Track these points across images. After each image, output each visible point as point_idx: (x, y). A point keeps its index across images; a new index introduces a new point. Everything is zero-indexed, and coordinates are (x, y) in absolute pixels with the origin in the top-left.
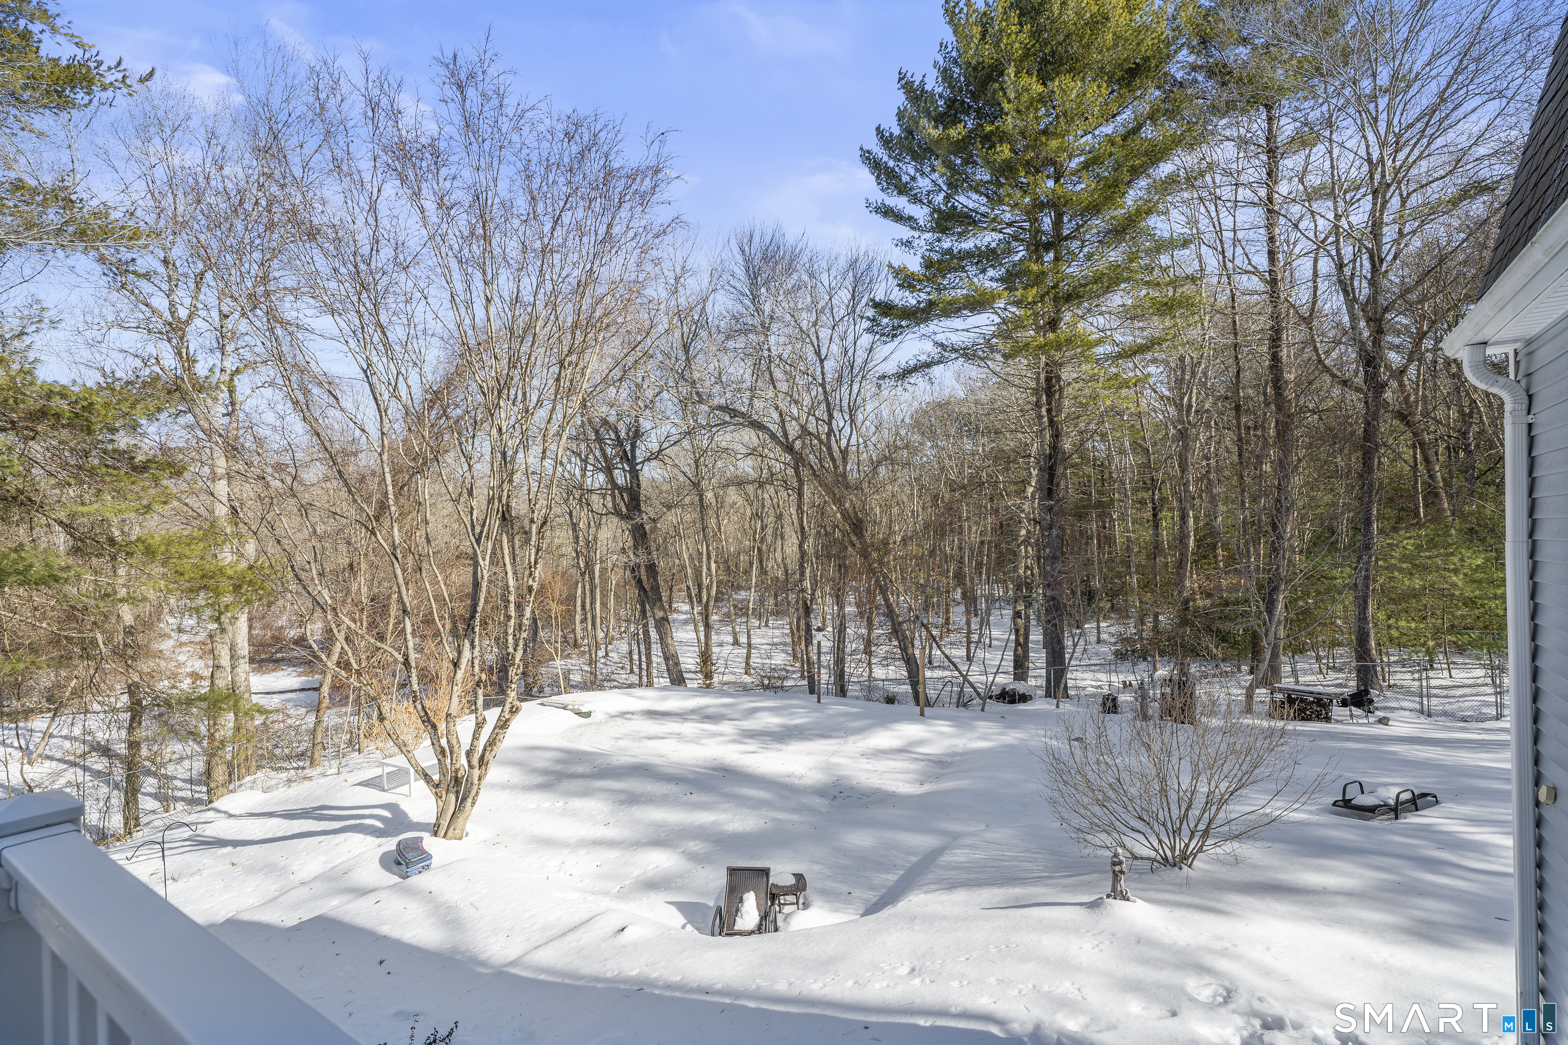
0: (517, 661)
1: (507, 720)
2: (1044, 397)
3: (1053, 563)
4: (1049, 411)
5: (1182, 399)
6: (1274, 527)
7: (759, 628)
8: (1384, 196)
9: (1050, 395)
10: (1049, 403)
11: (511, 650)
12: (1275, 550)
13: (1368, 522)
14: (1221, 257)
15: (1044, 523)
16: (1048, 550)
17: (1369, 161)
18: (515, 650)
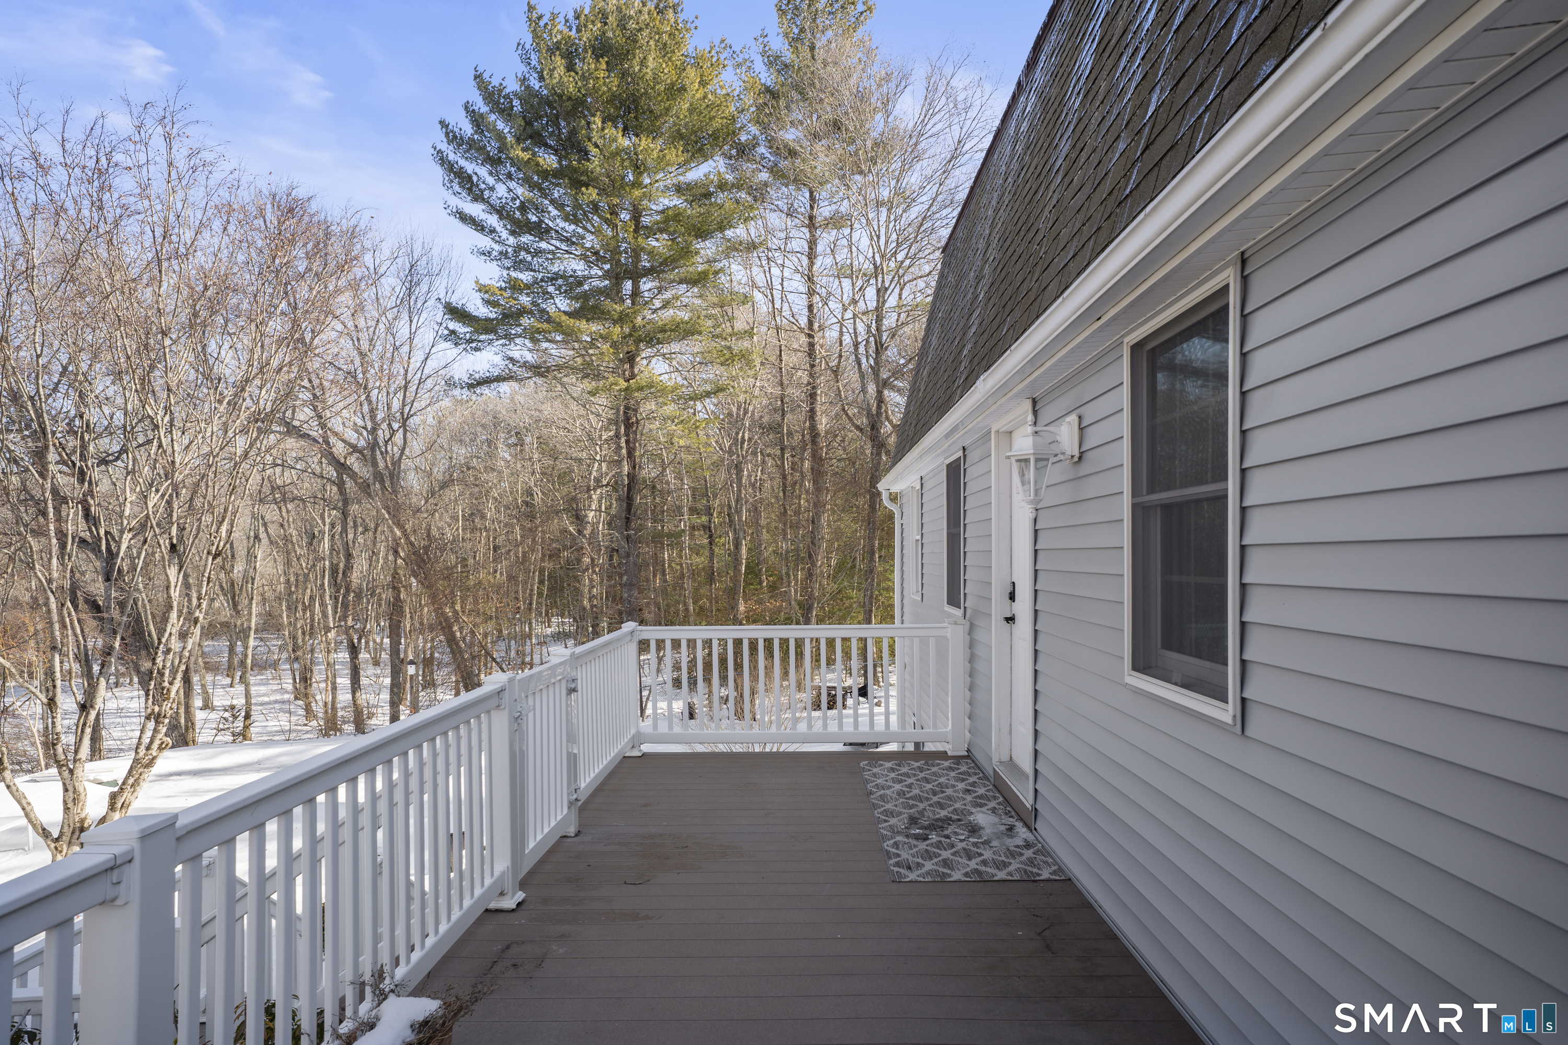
0: (173, 694)
1: (154, 758)
2: (623, 428)
3: (630, 590)
4: (627, 442)
5: (737, 434)
6: (810, 556)
7: (231, 686)
8: (884, 297)
9: (628, 426)
10: (627, 434)
11: (166, 684)
12: (811, 575)
13: (872, 553)
14: (771, 305)
15: (622, 551)
16: (625, 578)
17: (875, 264)
18: (171, 683)
